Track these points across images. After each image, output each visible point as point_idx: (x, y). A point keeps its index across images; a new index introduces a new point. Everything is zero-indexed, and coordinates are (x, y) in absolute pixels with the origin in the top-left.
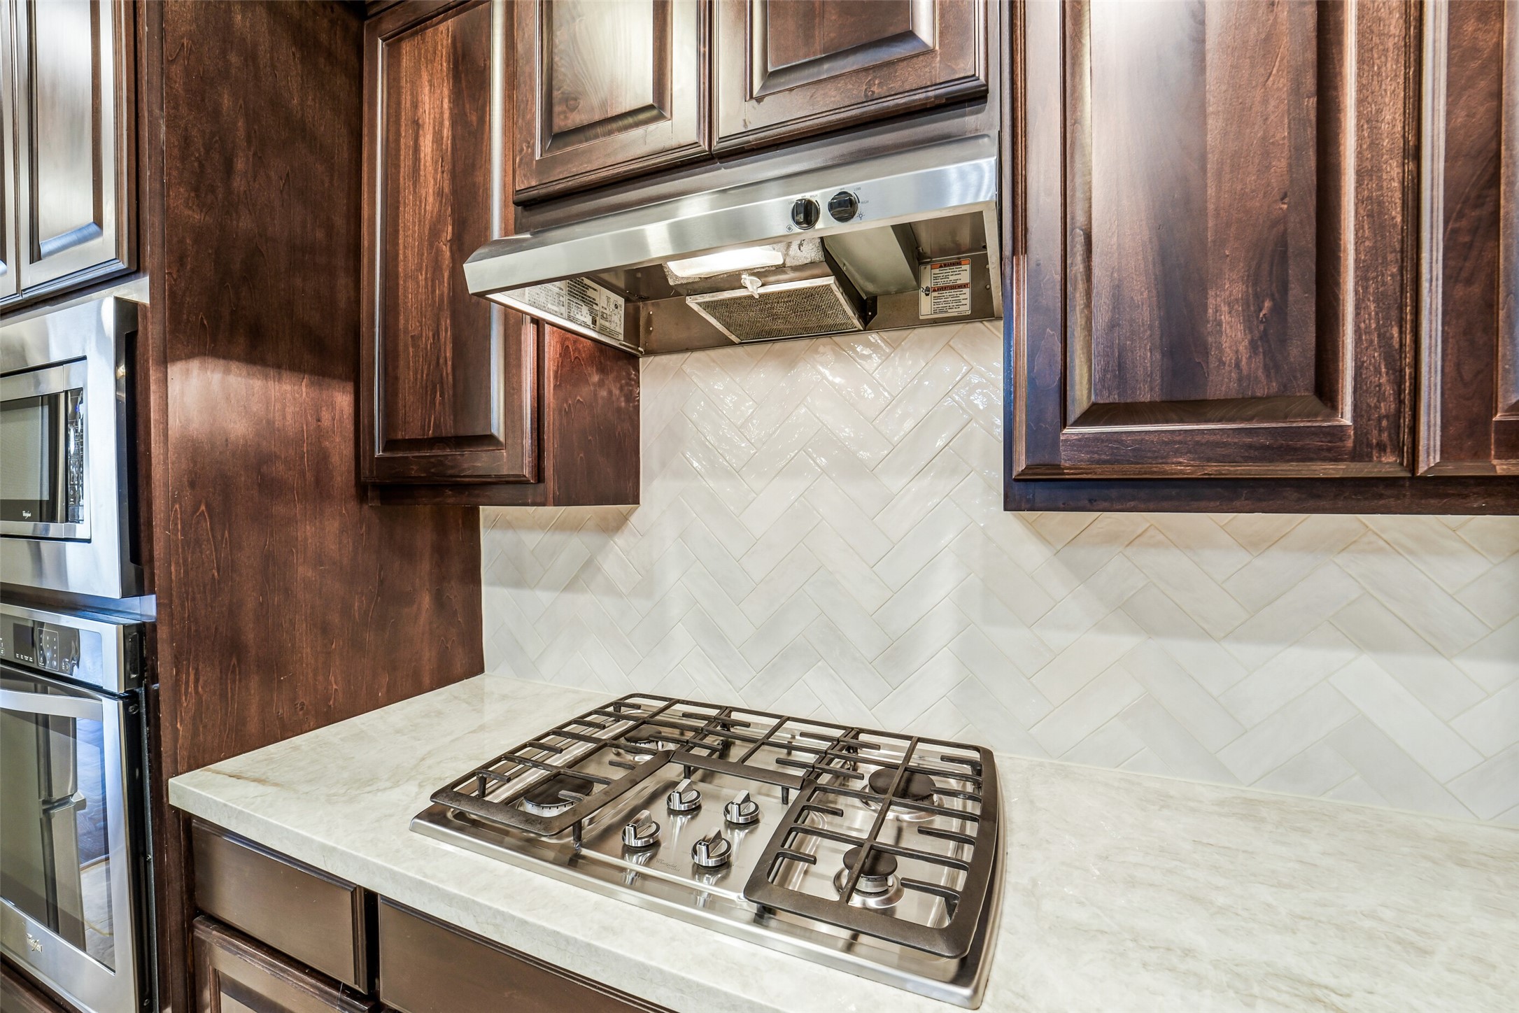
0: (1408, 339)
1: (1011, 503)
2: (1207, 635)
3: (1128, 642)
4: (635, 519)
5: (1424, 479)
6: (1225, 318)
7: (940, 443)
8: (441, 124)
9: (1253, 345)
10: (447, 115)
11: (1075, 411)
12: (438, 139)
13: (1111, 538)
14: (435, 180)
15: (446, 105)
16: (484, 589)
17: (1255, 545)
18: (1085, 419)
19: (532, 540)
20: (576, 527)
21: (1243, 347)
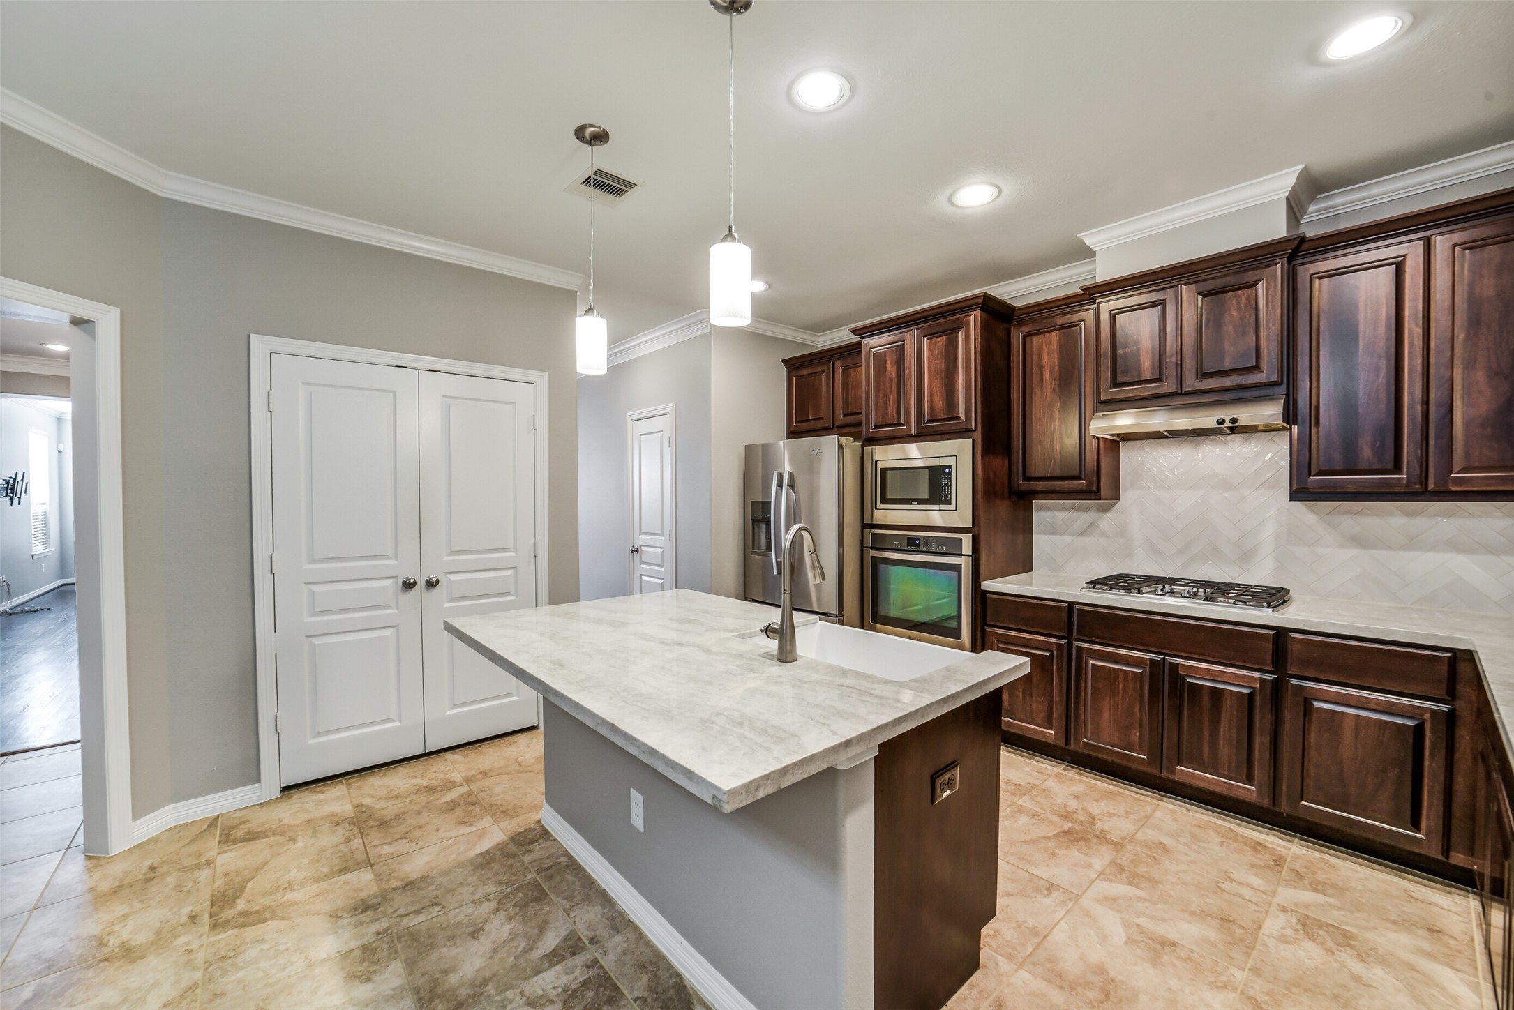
0: (1424, 453)
1: (1291, 499)
2: (1390, 548)
3: (1354, 552)
4: (1117, 506)
5: (1430, 492)
6: (1365, 447)
7: (1269, 475)
8: (1054, 367)
9: (1374, 455)
10: (1056, 364)
11: (1313, 472)
12: (1052, 372)
13: (1346, 512)
14: (1051, 386)
15: (1056, 360)
16: (1034, 536)
17: (1410, 514)
18: (1317, 475)
19: (1060, 515)
20: (1087, 510)
21: (1370, 455)
